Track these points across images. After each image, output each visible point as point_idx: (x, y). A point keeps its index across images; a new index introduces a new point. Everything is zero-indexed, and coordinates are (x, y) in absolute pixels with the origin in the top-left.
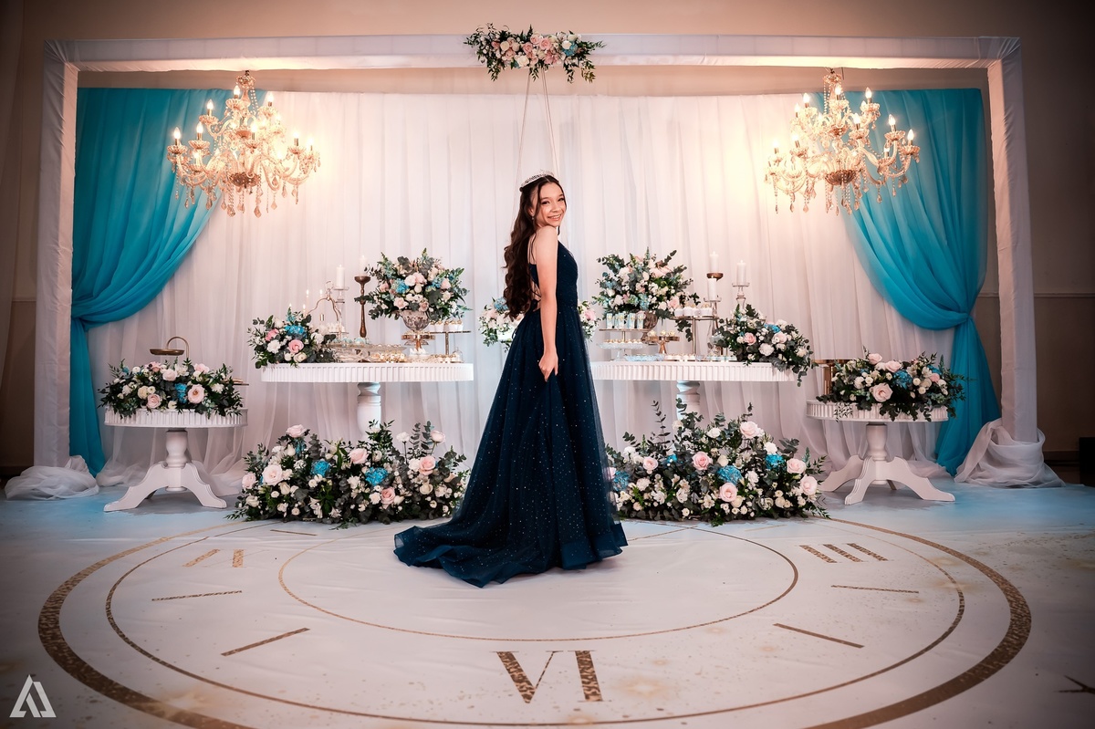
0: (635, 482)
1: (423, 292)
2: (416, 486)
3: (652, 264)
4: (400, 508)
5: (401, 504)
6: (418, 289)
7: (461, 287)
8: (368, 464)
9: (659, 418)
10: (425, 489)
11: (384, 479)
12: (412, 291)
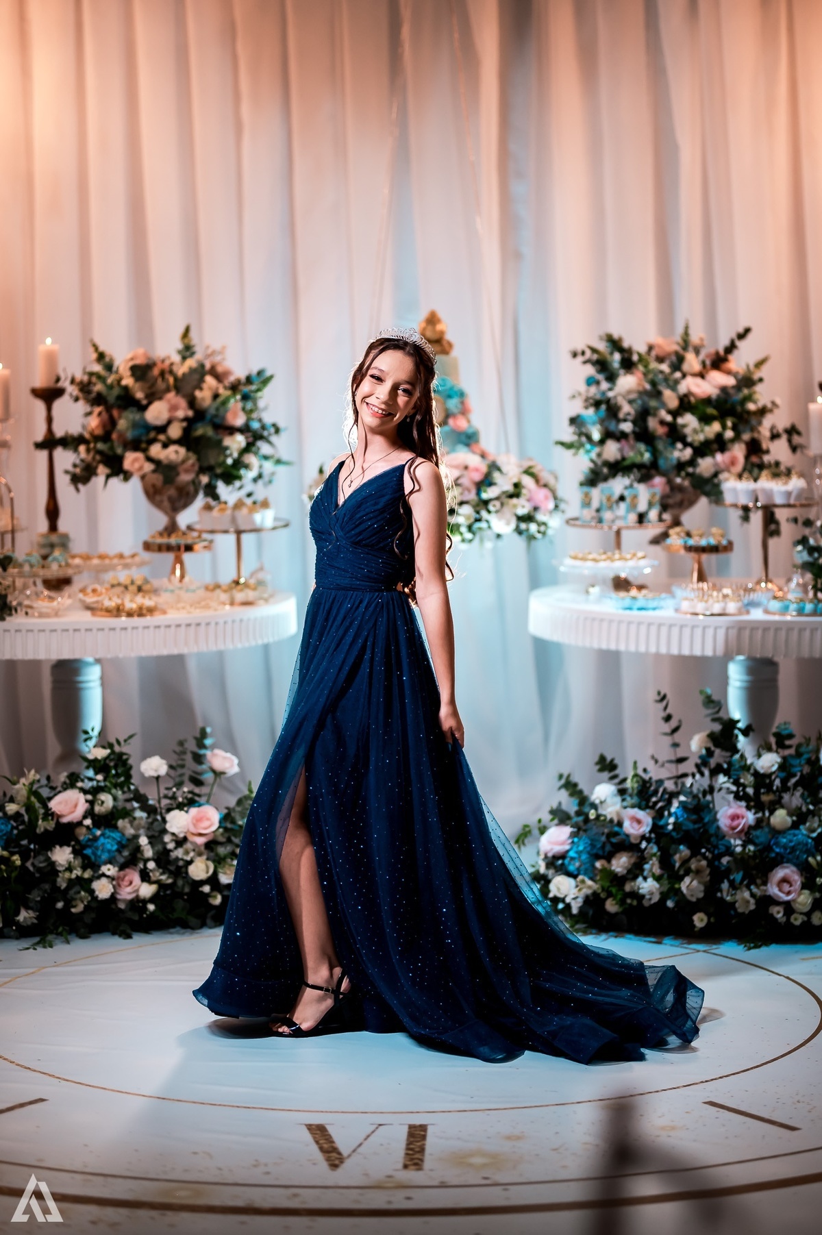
0: (609, 859)
1: (186, 440)
2: (181, 863)
3: (692, 362)
4: (151, 907)
5: (153, 899)
6: (175, 431)
7: (268, 419)
8: (88, 822)
9: (667, 728)
10: (199, 870)
11: (119, 851)
12: (162, 437)
